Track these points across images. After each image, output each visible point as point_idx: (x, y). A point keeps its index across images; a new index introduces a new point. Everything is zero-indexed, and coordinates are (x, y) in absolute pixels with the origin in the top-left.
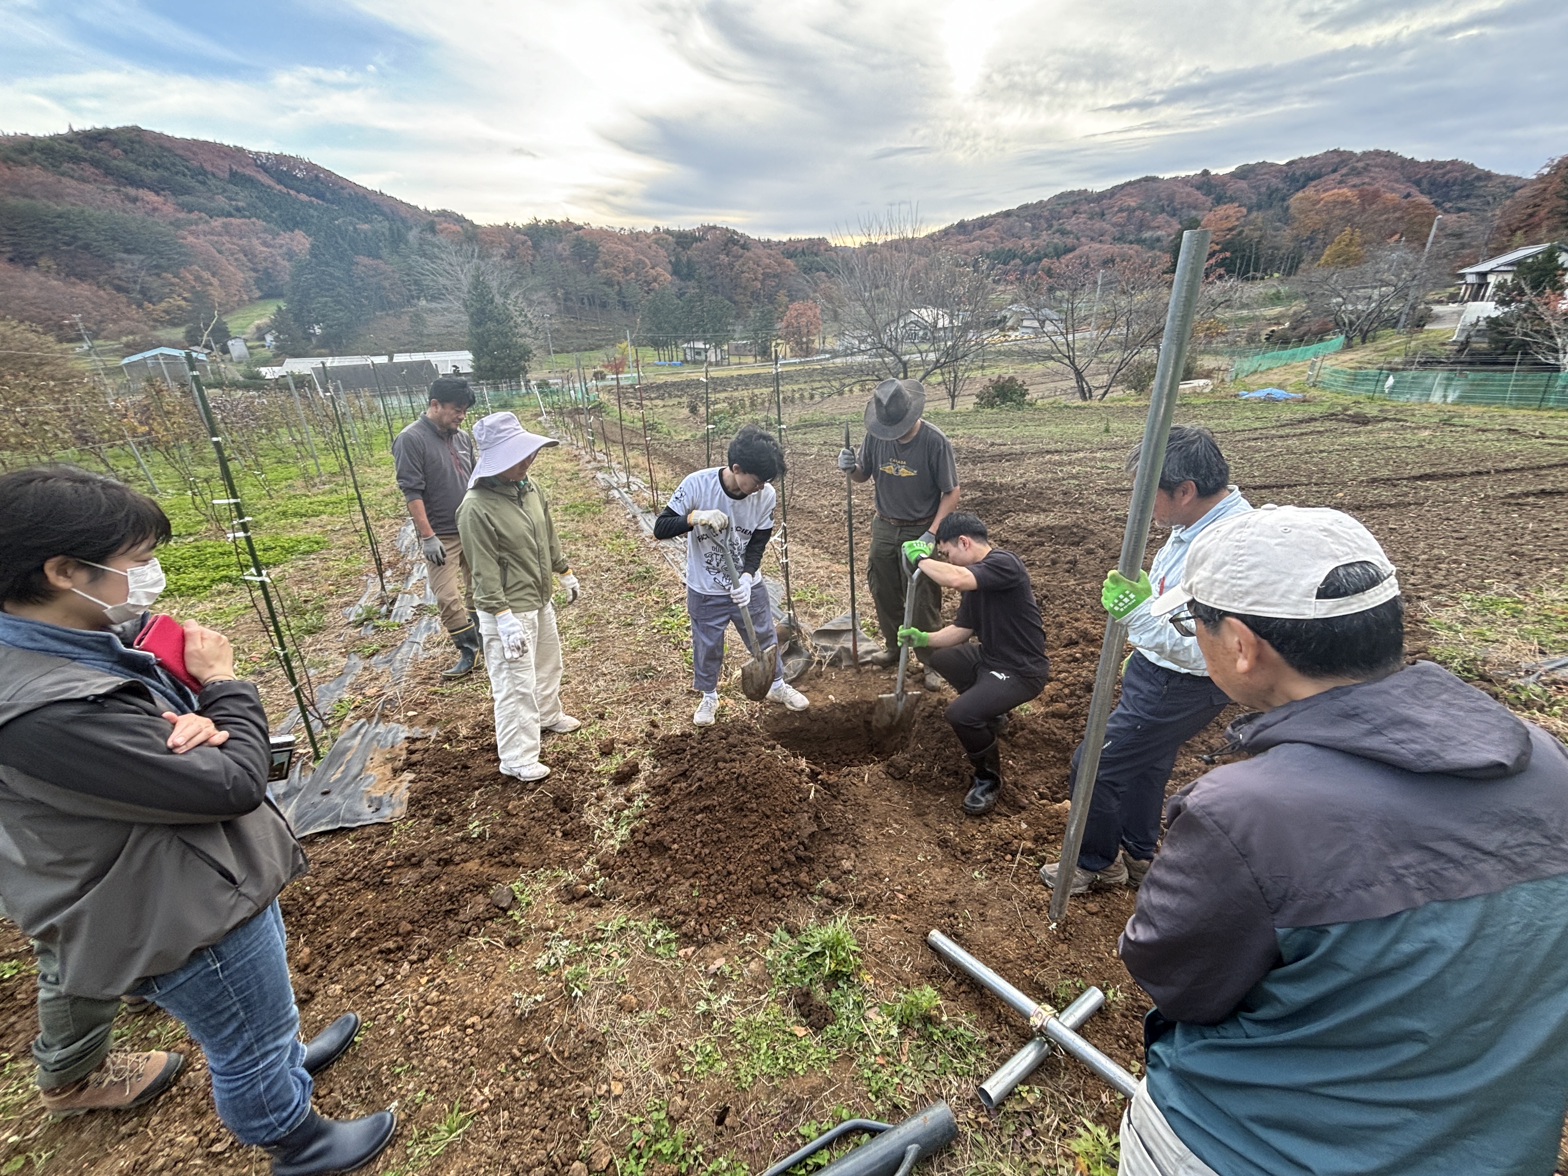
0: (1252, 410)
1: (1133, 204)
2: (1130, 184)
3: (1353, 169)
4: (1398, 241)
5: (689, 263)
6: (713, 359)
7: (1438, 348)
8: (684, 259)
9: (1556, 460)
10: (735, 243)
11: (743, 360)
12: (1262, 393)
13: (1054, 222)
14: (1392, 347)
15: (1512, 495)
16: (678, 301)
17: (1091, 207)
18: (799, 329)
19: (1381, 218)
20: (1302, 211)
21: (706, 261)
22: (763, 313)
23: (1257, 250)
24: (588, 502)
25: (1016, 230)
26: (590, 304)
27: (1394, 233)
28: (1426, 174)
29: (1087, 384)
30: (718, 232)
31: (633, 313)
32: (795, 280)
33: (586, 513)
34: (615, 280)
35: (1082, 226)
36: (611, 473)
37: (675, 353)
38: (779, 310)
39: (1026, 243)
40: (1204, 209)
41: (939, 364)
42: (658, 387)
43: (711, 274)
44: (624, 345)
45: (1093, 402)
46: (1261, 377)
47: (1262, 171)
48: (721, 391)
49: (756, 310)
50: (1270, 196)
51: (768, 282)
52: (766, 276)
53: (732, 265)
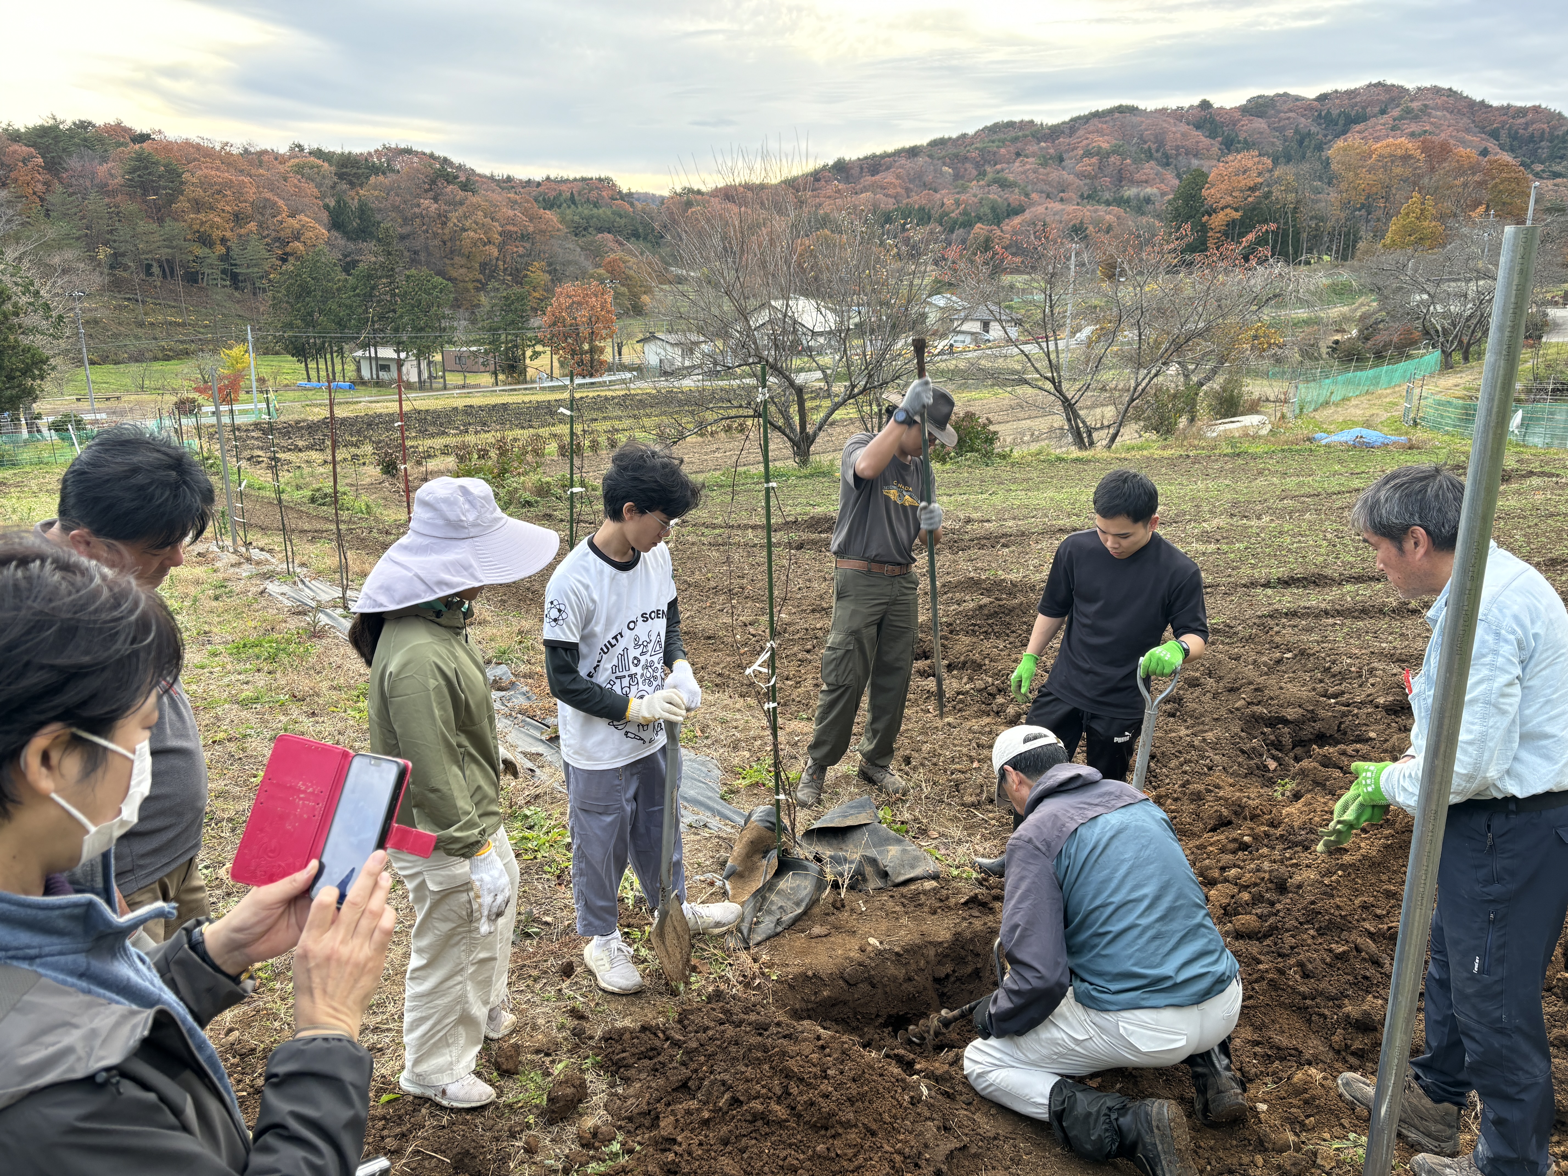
0: (1340, 461)
1: (1105, 146)
2: (1096, 115)
3: (1408, 111)
4: (1485, 215)
5: (363, 211)
6: (414, 378)
8: (354, 204)
10: (450, 179)
11: (472, 380)
12: (1348, 436)
13: (988, 169)
16: (343, 276)
17: (1042, 149)
18: (575, 328)
19: (1457, 182)
20: (1349, 167)
21: (396, 208)
22: (506, 298)
23: (1294, 220)
24: (276, 636)
25: (929, 178)
26: (164, 276)
27: (1476, 204)
28: (1504, 123)
29: (1084, 422)
30: (416, 160)
31: (255, 294)
32: (561, 246)
33: (282, 655)
34: (217, 234)
35: (1032, 176)
36: (295, 583)
37: (338, 368)
38: (536, 294)
39: (947, 198)
40: (1209, 158)
41: (856, 390)
42: (309, 427)
43: (405, 230)
44: (237, 351)
45: (1099, 451)
46: (1336, 412)
47: (1285, 107)
48: (438, 434)
49: (492, 294)
50: (1301, 143)
51: (511, 248)
52: (507, 237)
53: (445, 216)
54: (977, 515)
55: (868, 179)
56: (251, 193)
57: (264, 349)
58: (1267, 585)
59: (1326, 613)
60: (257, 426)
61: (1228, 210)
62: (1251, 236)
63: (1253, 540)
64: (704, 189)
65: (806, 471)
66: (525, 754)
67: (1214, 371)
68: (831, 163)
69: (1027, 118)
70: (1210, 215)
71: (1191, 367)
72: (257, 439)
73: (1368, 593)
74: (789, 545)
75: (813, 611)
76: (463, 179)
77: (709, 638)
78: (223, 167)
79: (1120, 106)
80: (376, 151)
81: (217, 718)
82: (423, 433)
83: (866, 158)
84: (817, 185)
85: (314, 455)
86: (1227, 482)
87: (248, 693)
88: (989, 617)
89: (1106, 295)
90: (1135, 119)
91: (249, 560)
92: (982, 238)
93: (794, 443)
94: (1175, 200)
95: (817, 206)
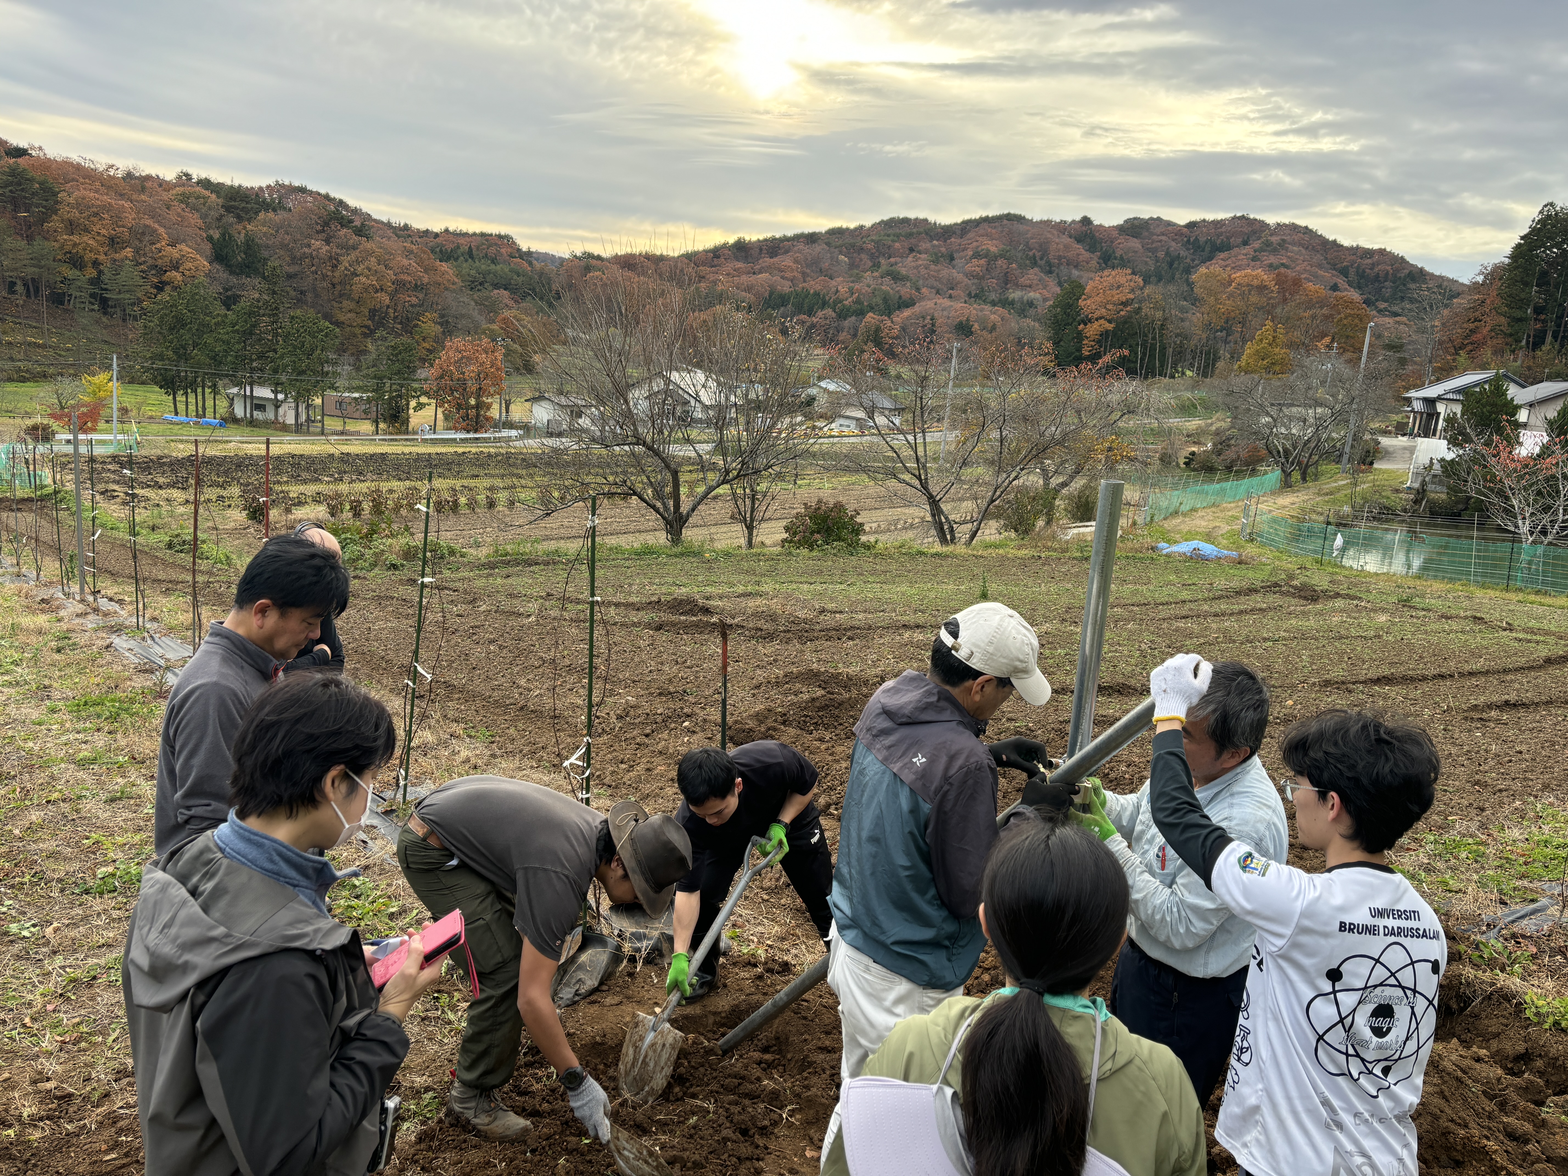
0: (1177, 571)
1: (993, 249)
2: (986, 220)
3: (1268, 244)
4: (1329, 347)
5: (250, 245)
6: (290, 420)
7: (1393, 497)
8: (241, 238)
9: (1522, 661)
10: (345, 222)
11: (351, 426)
12: (1185, 547)
13: (883, 261)
14: (1339, 489)
15: (1475, 708)
16: (223, 311)
17: (934, 246)
18: (463, 383)
19: (1306, 314)
20: (1210, 292)
21: (284, 246)
22: (394, 348)
23: (1161, 336)
24: (119, 694)
25: (825, 265)
26: (28, 295)
27: (1323, 335)
28: (1352, 263)
29: (946, 518)
30: (309, 199)
31: (124, 320)
32: (455, 299)
33: (124, 715)
34: (89, 256)
35: (923, 271)
36: (143, 639)
37: (209, 403)
38: (426, 345)
39: (841, 286)
40: (1088, 271)
41: (730, 476)
42: (171, 464)
43: (292, 270)
44: (101, 378)
45: (959, 547)
46: (1183, 522)
47: (1158, 230)
48: (311, 481)
49: (380, 343)
50: (1171, 265)
51: (403, 297)
52: (400, 285)
53: (336, 259)
54: (831, 606)
55: (767, 261)
56: (130, 218)
57: (129, 378)
60: (114, 458)
61: (1102, 321)
64: (604, 255)
65: (676, 550)
67: (1072, 476)
69: (922, 216)
70: (1085, 324)
71: (1051, 472)
72: (114, 472)
74: (648, 626)
75: (660, 694)
76: (357, 223)
78: (103, 190)
79: (1009, 214)
80: (269, 187)
81: (52, 777)
82: (296, 479)
83: (766, 241)
84: (716, 261)
85: (177, 494)
86: (1070, 586)
87: (85, 753)
88: (820, 709)
90: (1022, 228)
91: (96, 610)
92: (873, 328)
93: (667, 522)
94: (1054, 306)
95: (715, 283)
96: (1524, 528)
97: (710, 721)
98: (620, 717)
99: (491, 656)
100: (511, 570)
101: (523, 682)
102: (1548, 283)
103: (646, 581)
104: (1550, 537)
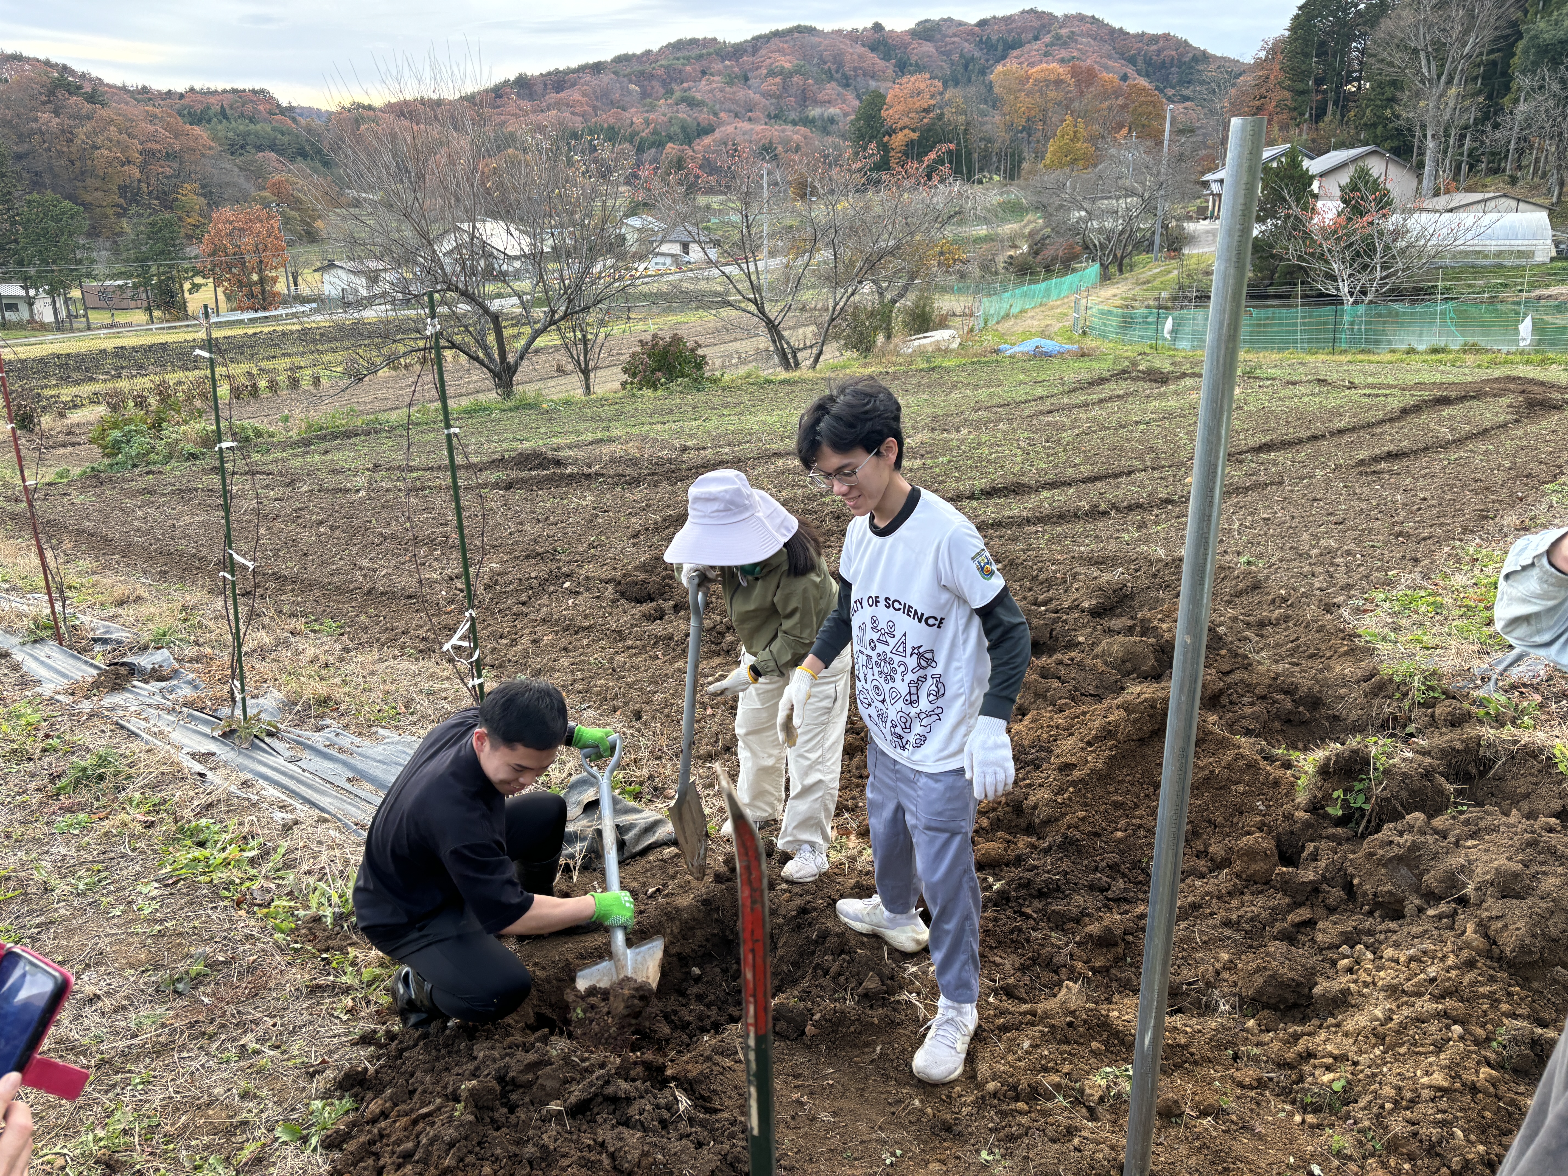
0: (1024, 371)
1: (787, 65)
2: (776, 34)
3: (1058, 37)
4: (1128, 137)
6: (49, 317)
9: (1380, 415)
10: (74, 89)
11: (121, 318)
12: (1029, 346)
13: (675, 87)
14: (1155, 277)
15: (1362, 462)
17: (726, 67)
18: (240, 257)
19: (1103, 106)
20: (1010, 91)
22: (152, 225)
23: (966, 141)
25: (617, 96)
27: (1121, 126)
28: (1140, 50)
29: (788, 343)
30: (27, 67)
32: (215, 166)
35: (719, 95)
38: (190, 220)
39: (636, 117)
40: (885, 80)
41: (557, 316)
43: (21, 148)
45: (804, 372)
46: (1016, 324)
47: (950, 32)
48: (83, 381)
49: (136, 220)
50: (966, 67)
51: (155, 168)
52: (149, 155)
53: (71, 133)
54: (691, 443)
55: (552, 97)
58: (972, 497)
59: (1028, 520)
61: (906, 131)
62: (932, 155)
63: (954, 453)
64: (375, 104)
65: (509, 404)
66: (193, 755)
67: (906, 288)
68: (512, 78)
69: (710, 36)
70: (890, 135)
71: (885, 285)
73: (1063, 498)
74: (496, 485)
75: (527, 557)
76: (89, 90)
77: (410, 597)
79: (799, 26)
82: (66, 380)
83: (549, 74)
86: (925, 397)
89: (800, 215)
90: (815, 40)
92: (674, 158)
93: (495, 374)
94: (858, 119)
95: (503, 124)
96: (1345, 290)
97: (594, 578)
98: (488, 587)
99: (323, 538)
100: (328, 445)
101: (365, 563)
102: (1326, 53)
103: (483, 440)
104: (1370, 296)
